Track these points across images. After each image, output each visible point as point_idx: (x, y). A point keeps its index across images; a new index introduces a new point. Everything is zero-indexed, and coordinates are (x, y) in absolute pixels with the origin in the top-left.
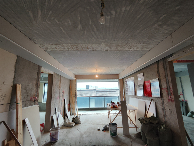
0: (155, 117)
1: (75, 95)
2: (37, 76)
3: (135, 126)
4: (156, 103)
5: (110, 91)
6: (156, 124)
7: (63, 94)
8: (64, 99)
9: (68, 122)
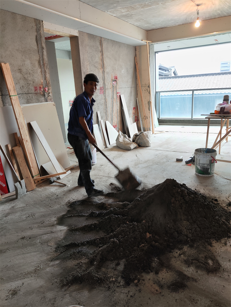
1: (149, 87)
2: (37, 45)
7: (114, 82)
8: (120, 96)
9: (124, 141)
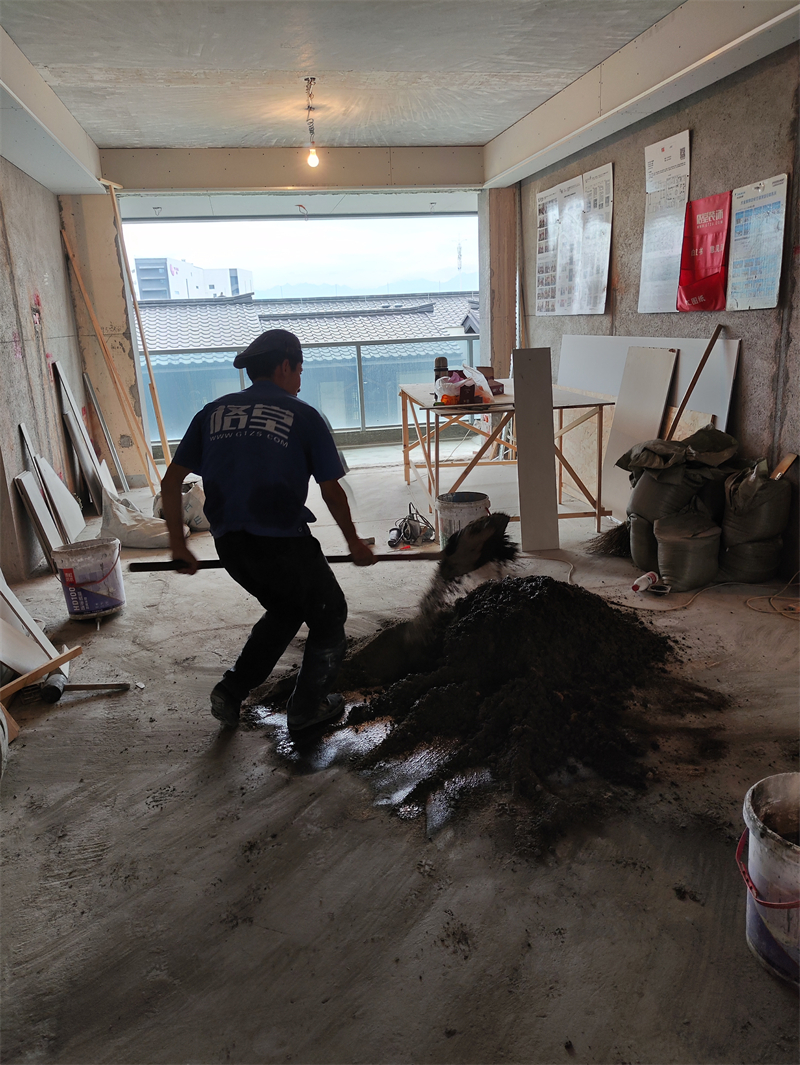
0: (724, 431)
1: (127, 335)
3: (593, 503)
4: (745, 345)
5: (378, 306)
6: (720, 466)
7: (36, 318)
8: (54, 365)
9: (136, 520)
